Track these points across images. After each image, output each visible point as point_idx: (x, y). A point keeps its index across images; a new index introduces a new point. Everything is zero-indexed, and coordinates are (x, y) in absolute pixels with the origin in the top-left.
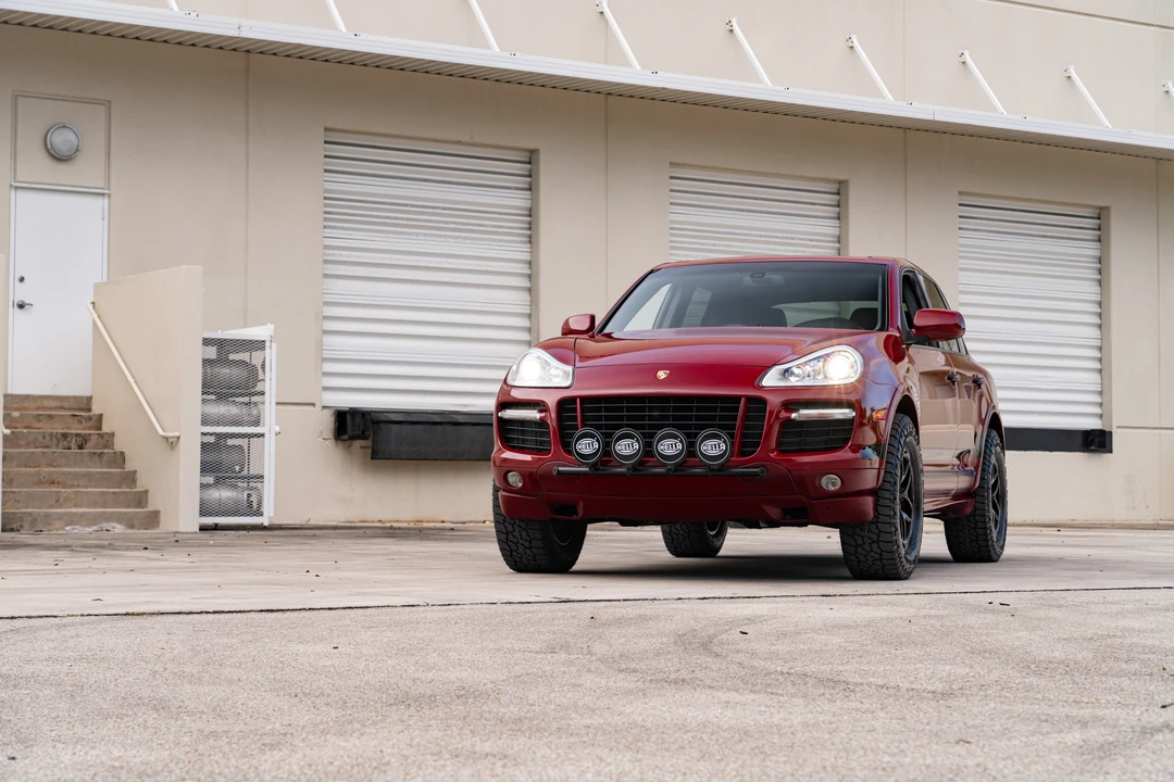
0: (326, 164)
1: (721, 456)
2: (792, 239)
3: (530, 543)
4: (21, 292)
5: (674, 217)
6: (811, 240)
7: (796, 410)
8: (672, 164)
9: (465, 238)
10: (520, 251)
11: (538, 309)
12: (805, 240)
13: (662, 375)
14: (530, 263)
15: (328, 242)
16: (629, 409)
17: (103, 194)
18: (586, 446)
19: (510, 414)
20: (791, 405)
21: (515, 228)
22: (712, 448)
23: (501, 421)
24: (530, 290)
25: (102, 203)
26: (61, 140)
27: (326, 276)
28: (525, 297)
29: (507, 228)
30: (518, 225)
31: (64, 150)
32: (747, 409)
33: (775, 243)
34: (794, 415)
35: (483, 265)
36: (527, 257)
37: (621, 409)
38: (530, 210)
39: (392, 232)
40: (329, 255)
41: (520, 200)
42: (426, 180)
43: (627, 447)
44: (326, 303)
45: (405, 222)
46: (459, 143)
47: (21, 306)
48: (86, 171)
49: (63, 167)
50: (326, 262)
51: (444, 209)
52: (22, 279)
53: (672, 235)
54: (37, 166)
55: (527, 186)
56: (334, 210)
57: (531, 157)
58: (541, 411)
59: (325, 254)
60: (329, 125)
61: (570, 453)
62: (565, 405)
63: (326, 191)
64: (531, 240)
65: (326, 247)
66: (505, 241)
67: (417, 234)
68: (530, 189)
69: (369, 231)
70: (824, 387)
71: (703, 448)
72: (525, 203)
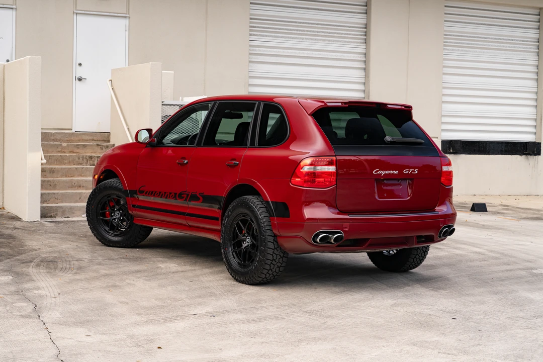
2: (512, 40)
4: (80, 72)
5: (446, 28)
6: (523, 41)
9: (329, 41)
10: (361, 48)
11: (369, 81)
12: (519, 41)
14: (365, 54)
15: (252, 43)
17: (126, 17)
21: (357, 35)
24: (365, 69)
25: (123, 23)
27: (250, 62)
28: (362, 73)
29: (353, 35)
30: (361, 31)
33: (502, 43)
35: (339, 55)
36: (364, 51)
38: (366, 25)
39: (288, 38)
40: (253, 50)
41: (360, 19)
42: (308, 9)
44: (250, 77)
45: (296, 32)
47: (80, 79)
48: (116, 3)
49: (103, 2)
50: (250, 54)
51: (318, 24)
52: (80, 65)
53: (445, 38)
55: (365, 12)
56: (255, 26)
59: (250, 50)
63: (251, 15)
64: (366, 42)
65: (251, 46)
66: (351, 42)
67: (302, 39)
68: (366, 13)
69: (275, 37)
72: (364, 21)
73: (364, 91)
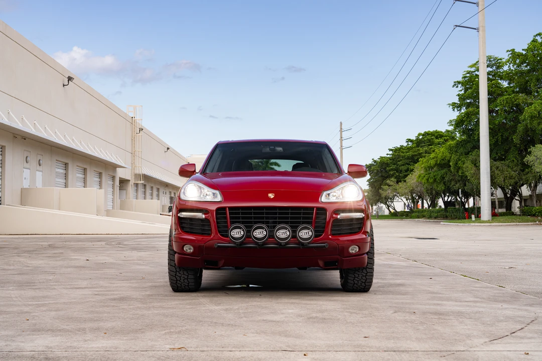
1: (310, 238)
3: (188, 276)
7: (339, 214)
13: (271, 196)
16: (255, 213)
18: (237, 233)
19: (184, 214)
20: (337, 212)
22: (305, 234)
23: (179, 217)
32: (317, 214)
34: (339, 217)
37: (251, 213)
43: (259, 234)
58: (205, 214)
61: (227, 236)
62: (220, 211)
70: (343, 203)
71: (300, 234)
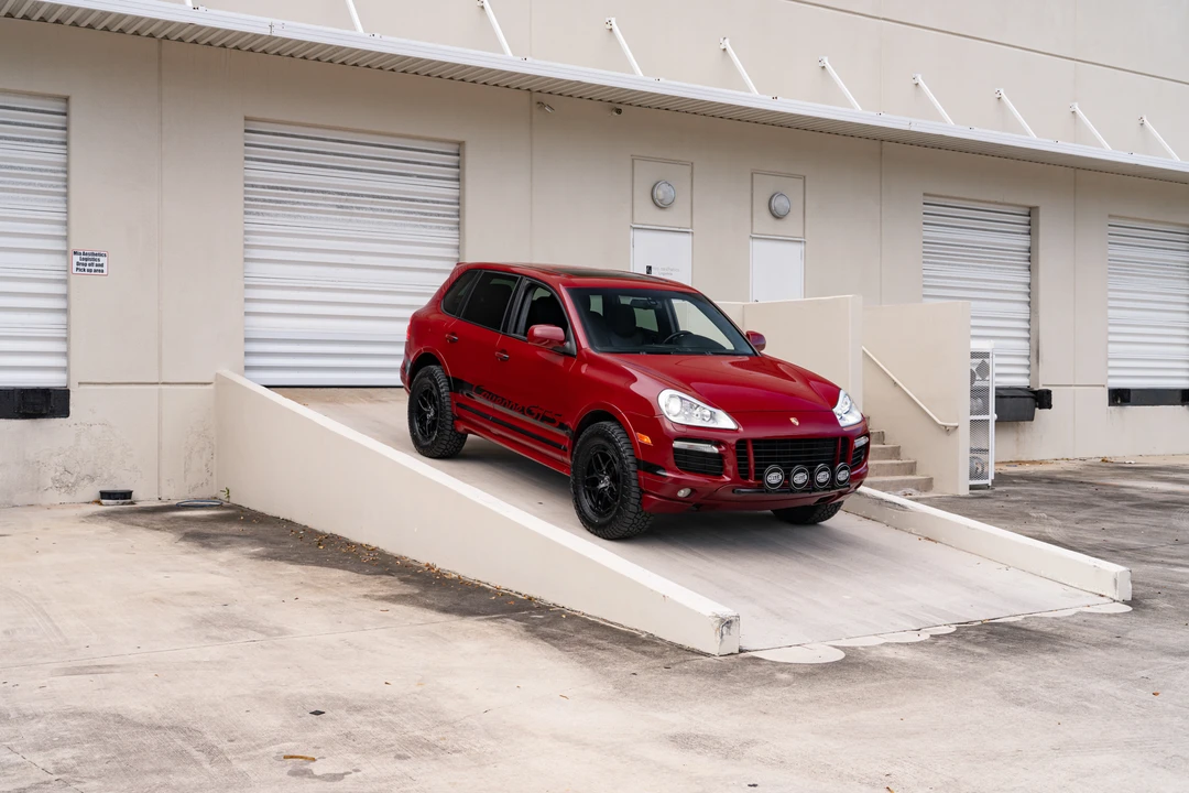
0: (925, 219)
2: (1167, 265)
5: (1110, 252)
6: (1177, 266)
8: (1110, 216)
9: (995, 268)
10: (1024, 277)
12: (1174, 266)
14: (1030, 285)
15: (925, 273)
17: (801, 242)
21: (1021, 261)
24: (1029, 303)
25: (798, 248)
26: (779, 203)
27: (923, 296)
28: (1027, 308)
29: (1017, 260)
30: (1022, 257)
31: (781, 211)
33: (1159, 269)
35: (1005, 287)
36: (1028, 280)
38: (1031, 248)
39: (956, 265)
40: (926, 281)
41: (1024, 241)
42: (974, 229)
45: (963, 258)
46: (996, 203)
48: (790, 226)
49: (779, 222)
50: (924, 286)
51: (984, 248)
53: (1110, 265)
54: (765, 223)
55: (1029, 232)
56: (933, 251)
57: (1032, 212)
59: (924, 281)
60: (927, 192)
63: (926, 238)
65: (924, 276)
66: (1016, 270)
67: (971, 266)
68: (1031, 234)
69: (944, 264)
72: (1027, 244)
73: (1029, 330)
